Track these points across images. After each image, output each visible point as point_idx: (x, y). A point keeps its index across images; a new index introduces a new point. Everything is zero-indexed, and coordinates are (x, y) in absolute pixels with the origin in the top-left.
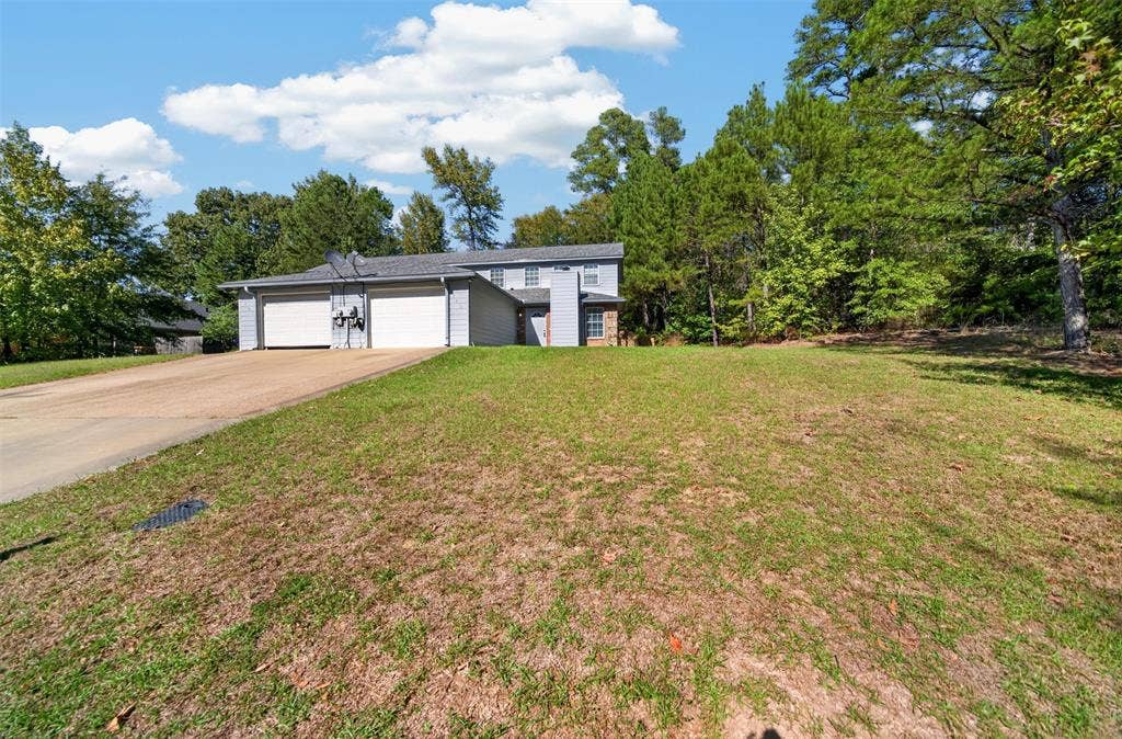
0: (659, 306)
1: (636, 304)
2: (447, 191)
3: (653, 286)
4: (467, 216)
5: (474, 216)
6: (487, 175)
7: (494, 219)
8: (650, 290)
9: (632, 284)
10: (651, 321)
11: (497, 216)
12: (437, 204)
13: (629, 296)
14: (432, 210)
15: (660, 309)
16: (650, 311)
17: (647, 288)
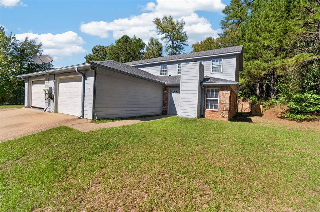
0: (267, 85)
1: (252, 83)
2: (164, 35)
3: (264, 72)
4: (172, 45)
5: (175, 45)
6: (181, 27)
7: (183, 46)
8: (262, 75)
9: (249, 72)
10: (261, 92)
11: (185, 45)
12: (160, 41)
13: (247, 79)
14: (158, 44)
15: (268, 86)
16: (261, 87)
17: (260, 74)
